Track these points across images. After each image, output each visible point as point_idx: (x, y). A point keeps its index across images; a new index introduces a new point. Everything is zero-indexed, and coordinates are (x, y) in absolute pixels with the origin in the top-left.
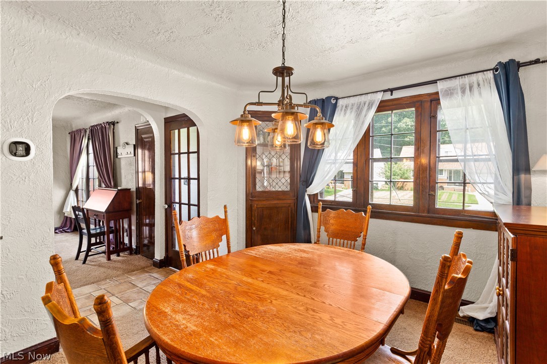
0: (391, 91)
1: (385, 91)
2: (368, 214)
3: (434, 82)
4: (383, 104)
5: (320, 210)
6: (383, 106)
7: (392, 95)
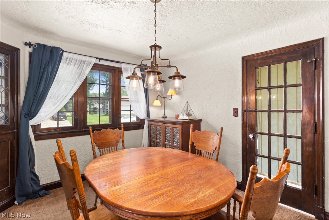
0: (100, 59)
1: (97, 58)
2: (123, 129)
3: (120, 63)
4: (95, 65)
5: (91, 132)
6: (96, 67)
7: (100, 62)
